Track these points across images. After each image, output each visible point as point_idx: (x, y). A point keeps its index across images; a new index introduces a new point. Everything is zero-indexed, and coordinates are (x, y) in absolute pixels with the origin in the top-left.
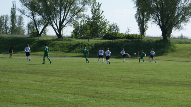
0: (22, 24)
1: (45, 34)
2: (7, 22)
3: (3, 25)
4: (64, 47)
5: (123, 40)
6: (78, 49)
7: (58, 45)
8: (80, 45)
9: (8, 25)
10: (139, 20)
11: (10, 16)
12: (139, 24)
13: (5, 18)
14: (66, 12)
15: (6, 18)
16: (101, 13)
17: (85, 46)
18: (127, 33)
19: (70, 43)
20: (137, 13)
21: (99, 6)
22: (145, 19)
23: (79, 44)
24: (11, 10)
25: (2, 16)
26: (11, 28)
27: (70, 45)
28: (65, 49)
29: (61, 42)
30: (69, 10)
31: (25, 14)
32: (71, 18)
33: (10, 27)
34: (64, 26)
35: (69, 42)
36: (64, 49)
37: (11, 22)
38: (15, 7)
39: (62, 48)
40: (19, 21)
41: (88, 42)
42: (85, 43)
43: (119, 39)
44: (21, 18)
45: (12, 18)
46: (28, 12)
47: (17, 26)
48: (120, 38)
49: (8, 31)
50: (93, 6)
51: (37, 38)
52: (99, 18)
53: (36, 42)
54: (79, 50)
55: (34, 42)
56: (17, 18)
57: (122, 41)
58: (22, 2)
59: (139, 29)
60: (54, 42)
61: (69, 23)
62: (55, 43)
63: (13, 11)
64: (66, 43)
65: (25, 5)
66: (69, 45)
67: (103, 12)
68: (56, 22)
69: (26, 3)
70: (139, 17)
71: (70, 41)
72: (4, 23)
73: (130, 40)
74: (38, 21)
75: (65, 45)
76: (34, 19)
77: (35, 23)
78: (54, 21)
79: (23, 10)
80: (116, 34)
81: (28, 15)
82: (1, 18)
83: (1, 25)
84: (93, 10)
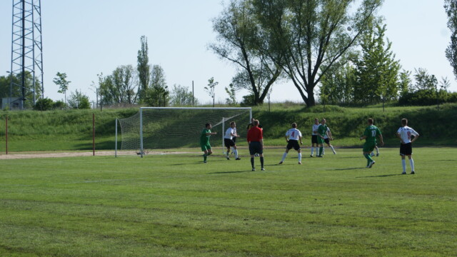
2: (130, 81)
3: (121, 86)
9: (132, 87)
10: (455, 60)
11: (137, 67)
13: (124, 73)
15: (128, 72)
16: (385, 48)
17: (380, 121)
20: (453, 47)
23: (365, 117)
25: (120, 67)
26: (138, 93)
27: (346, 120)
28: (336, 131)
33: (136, 91)
35: (340, 115)
37: (139, 79)
38: (147, 49)
40: (155, 77)
41: (384, 114)
43: (447, 104)
44: (158, 71)
45: (141, 72)
46: (235, 52)
47: (151, 87)
49: (132, 99)
50: (366, 33)
56: (151, 70)
58: (219, 31)
63: (142, 57)
64: (335, 116)
65: (226, 37)
66: (344, 122)
72: (124, 84)
75: (334, 122)
76: (248, 66)
77: (250, 76)
78: (298, 68)
79: (223, 47)
80: (430, 92)
81: (235, 58)
82: (118, 73)
83: (118, 86)
84: (365, 42)
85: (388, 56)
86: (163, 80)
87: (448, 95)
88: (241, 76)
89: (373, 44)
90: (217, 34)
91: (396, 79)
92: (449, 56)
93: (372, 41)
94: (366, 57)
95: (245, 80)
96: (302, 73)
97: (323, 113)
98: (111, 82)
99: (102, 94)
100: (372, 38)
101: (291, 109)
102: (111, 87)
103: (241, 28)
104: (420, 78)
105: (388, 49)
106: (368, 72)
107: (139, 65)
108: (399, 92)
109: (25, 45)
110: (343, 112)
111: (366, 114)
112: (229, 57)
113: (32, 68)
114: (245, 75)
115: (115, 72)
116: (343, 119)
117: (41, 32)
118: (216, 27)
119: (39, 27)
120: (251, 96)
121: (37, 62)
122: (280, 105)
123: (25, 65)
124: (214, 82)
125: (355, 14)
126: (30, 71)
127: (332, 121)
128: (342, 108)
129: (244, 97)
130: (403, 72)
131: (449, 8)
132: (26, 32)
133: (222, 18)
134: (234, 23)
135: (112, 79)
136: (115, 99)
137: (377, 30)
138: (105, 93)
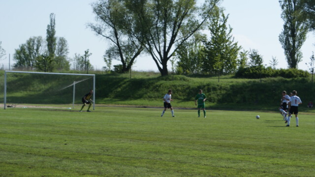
0: (65, 52)
2: (40, 49)
3: (32, 53)
4: (178, 90)
5: (276, 79)
7: (166, 87)
8: (206, 88)
9: (41, 53)
10: (286, 44)
11: (46, 38)
12: (287, 52)
13: (36, 42)
15: (39, 41)
16: (227, 31)
17: (214, 89)
18: (273, 68)
19: (188, 85)
20: (285, 33)
21: (225, 21)
22: (296, 43)
23: (204, 86)
24: (47, 28)
25: (32, 38)
27: (189, 88)
28: (180, 95)
32: (184, 40)
34: (172, 55)
35: (184, 83)
36: (178, 95)
37: (47, 48)
38: (54, 24)
40: (60, 47)
41: (218, 84)
42: (214, 85)
43: (270, 78)
44: (63, 42)
45: (49, 42)
46: (108, 30)
48: (268, 76)
50: (214, 20)
51: (124, 75)
52: (224, 41)
53: (128, 81)
55: (122, 83)
56: (57, 41)
58: (97, 13)
59: (287, 60)
60: (158, 83)
62: (161, 84)
63: (50, 30)
64: (181, 84)
65: (102, 18)
66: (187, 89)
67: (231, 30)
68: (160, 49)
69: (103, 14)
70: (287, 39)
71: (184, 80)
72: (35, 51)
73: (288, 79)
74: (125, 47)
75: (180, 88)
76: (118, 42)
77: (119, 50)
78: (155, 45)
79: (99, 26)
80: (259, 69)
81: (108, 36)
82: (30, 42)
83: (30, 53)
84: (213, 27)
85: (229, 38)
86: (66, 50)
87: (273, 71)
88: (112, 49)
89: (219, 29)
90: (95, 15)
91: (236, 57)
92: (281, 40)
93: (218, 26)
94: (213, 38)
95: (115, 52)
96: (158, 50)
97: (171, 81)
98: (25, 49)
99: (17, 58)
100: (218, 24)
101: (151, 76)
102: (24, 53)
103: (114, 12)
104: (253, 57)
105: (230, 33)
106: (214, 50)
107: (47, 36)
108: (237, 67)
110: (188, 81)
111: (205, 84)
112: (103, 34)
114: (116, 48)
115: (28, 41)
116: (186, 87)
118: (95, 10)
120: (120, 65)
122: (144, 73)
124: (89, 53)
125: (203, 5)
127: (178, 88)
128: (188, 78)
129: (115, 66)
130: (243, 51)
131: (282, 3)
133: (99, 3)
134: (109, 8)
135: (25, 47)
136: (27, 63)
137: (222, 18)
138: (20, 58)
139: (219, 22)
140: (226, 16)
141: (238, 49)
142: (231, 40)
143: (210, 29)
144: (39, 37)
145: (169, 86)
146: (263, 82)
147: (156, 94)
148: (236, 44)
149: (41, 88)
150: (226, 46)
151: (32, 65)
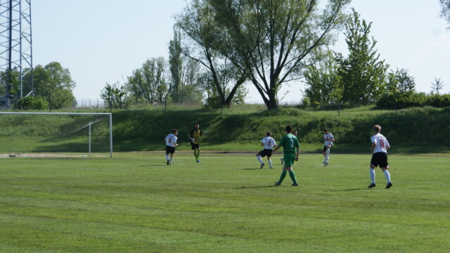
1: (241, 100)
2: (162, 75)
3: (152, 81)
4: (281, 129)
6: (313, 134)
7: (266, 125)
8: (320, 125)
11: (169, 59)
13: (156, 66)
14: (286, 47)
15: (160, 65)
16: (370, 46)
17: (330, 125)
18: (435, 93)
19: (295, 121)
21: (367, 30)
23: (317, 122)
24: (169, 46)
25: (150, 60)
26: (170, 89)
29: (274, 118)
30: (292, 43)
31: (192, 56)
32: (298, 61)
33: (168, 86)
34: (282, 81)
35: (293, 118)
38: (180, 39)
39: (276, 132)
40: (190, 71)
41: (337, 118)
42: (330, 120)
43: (414, 108)
45: (173, 65)
46: (198, 51)
47: (186, 84)
48: (417, 105)
49: (164, 96)
50: (352, 30)
52: (365, 58)
54: (316, 135)
56: (184, 64)
57: (420, 112)
58: (183, 28)
60: (258, 120)
61: (293, 73)
62: (262, 121)
63: (174, 48)
64: (286, 120)
65: (190, 34)
67: (375, 43)
68: (263, 71)
69: (192, 29)
71: (296, 115)
72: (155, 78)
73: (440, 109)
74: (222, 72)
76: (211, 66)
77: (214, 77)
78: (257, 69)
80: (407, 95)
81: (197, 57)
82: (149, 66)
83: (149, 81)
84: (351, 39)
85: (373, 54)
88: (205, 76)
89: (359, 42)
91: (383, 79)
94: (351, 55)
98: (140, 77)
99: (131, 90)
100: (358, 35)
102: (140, 81)
103: (205, 26)
105: (373, 47)
107: (170, 57)
109: (13, 38)
111: (319, 119)
113: (19, 63)
114: (210, 74)
115: (144, 65)
116: (294, 124)
117: (30, 24)
118: (180, 24)
119: (28, 19)
121: (25, 56)
123: (12, 60)
125: (323, 11)
126: (17, 66)
127: (282, 125)
132: (13, 23)
133: (184, 15)
134: (199, 20)
135: (141, 74)
136: (145, 96)
137: (363, 27)
138: (135, 89)
139: (358, 31)
140: (367, 24)
141: (385, 70)
142: (375, 57)
143: (347, 42)
144: (160, 59)
145: (271, 123)
146: (404, 114)
147: (252, 135)
148: (382, 63)
149: (102, 131)
150: (368, 65)
151: (152, 99)
